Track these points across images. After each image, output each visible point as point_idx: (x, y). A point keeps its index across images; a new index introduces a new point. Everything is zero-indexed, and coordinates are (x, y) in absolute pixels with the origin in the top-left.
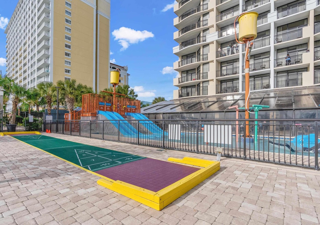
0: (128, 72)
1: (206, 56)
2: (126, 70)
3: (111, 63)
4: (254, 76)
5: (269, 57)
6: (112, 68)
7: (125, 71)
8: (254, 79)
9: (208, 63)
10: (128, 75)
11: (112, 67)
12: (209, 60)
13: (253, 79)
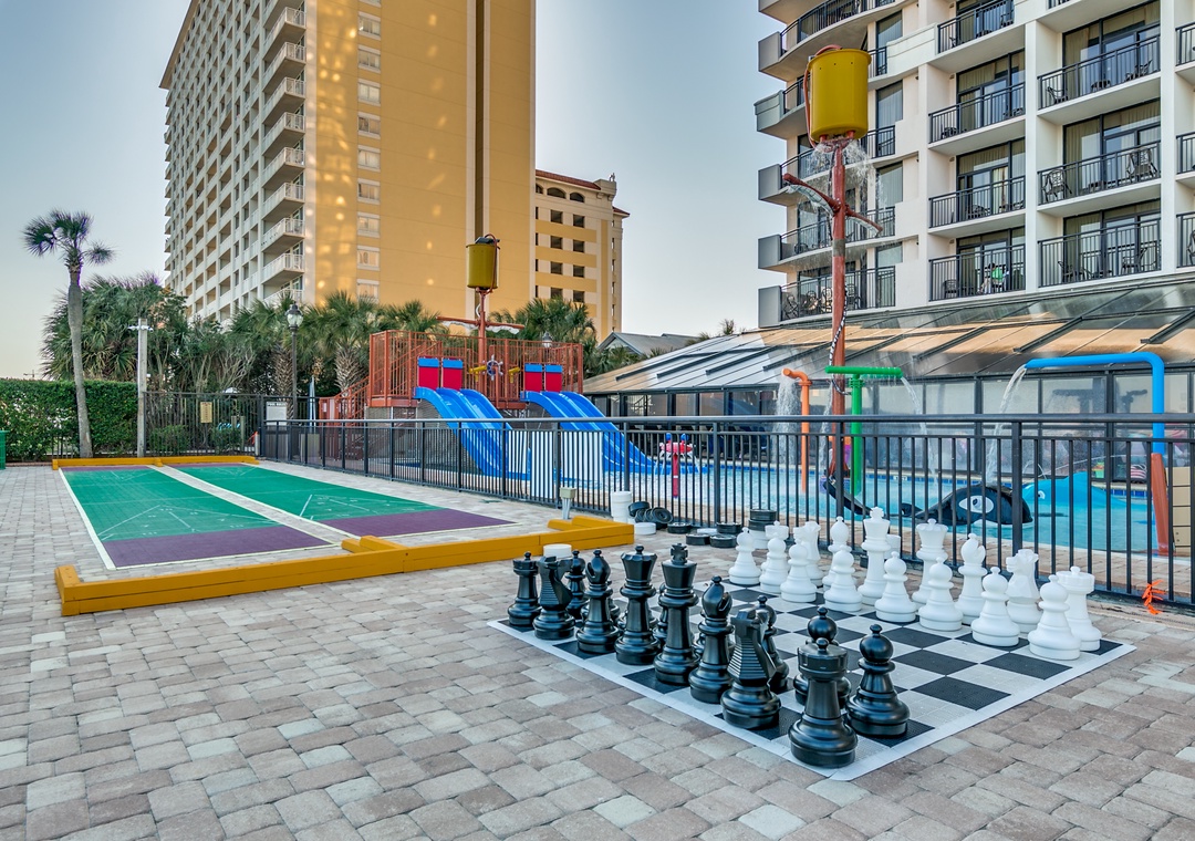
0: (616, 203)
1: (890, 135)
2: (610, 197)
3: (539, 173)
4: (1103, 212)
5: (1158, 125)
6: (545, 191)
7: (605, 199)
8: (1103, 225)
9: (899, 163)
10: (621, 214)
11: (546, 186)
12: (900, 152)
13: (1097, 226)
